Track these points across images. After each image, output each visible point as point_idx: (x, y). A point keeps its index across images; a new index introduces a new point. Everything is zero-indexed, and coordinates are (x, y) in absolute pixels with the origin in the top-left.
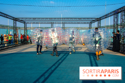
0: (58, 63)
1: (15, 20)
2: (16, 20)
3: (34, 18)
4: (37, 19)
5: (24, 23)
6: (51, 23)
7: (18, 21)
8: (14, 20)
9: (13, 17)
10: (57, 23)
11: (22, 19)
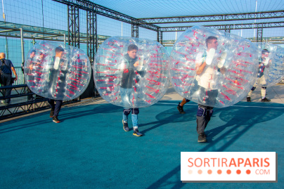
0: (234, 132)
1: (137, 23)
2: (138, 25)
3: (179, 17)
4: (187, 20)
5: (158, 30)
6: (224, 27)
7: (143, 27)
8: (133, 24)
9: (131, 18)
10: (240, 27)
11: (152, 21)
